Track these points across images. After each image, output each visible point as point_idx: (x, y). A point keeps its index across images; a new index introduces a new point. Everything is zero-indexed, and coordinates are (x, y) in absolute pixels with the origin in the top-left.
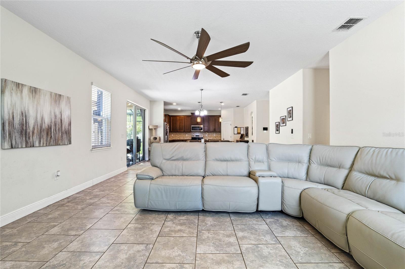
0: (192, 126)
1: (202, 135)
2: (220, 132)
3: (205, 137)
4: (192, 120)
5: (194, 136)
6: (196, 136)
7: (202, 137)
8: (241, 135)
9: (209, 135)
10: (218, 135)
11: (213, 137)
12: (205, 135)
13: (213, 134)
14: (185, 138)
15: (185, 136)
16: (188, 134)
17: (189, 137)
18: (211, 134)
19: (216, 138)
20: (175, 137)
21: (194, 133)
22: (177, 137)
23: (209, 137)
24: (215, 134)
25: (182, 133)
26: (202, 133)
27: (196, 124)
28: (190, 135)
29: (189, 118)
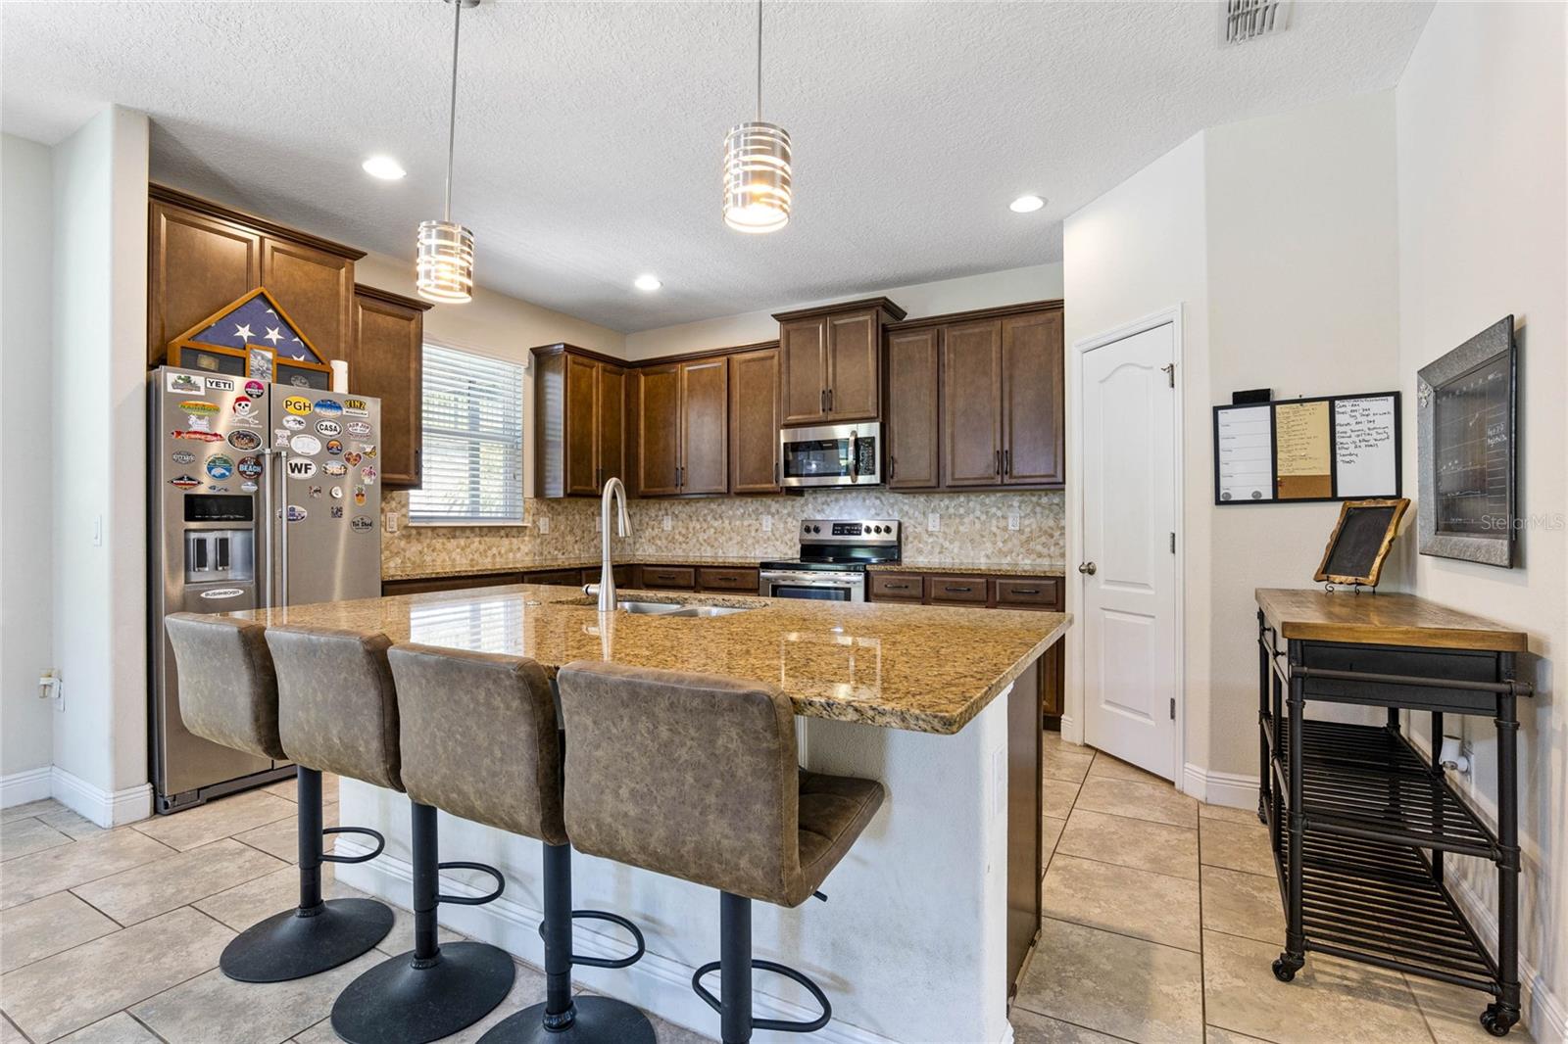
0: (786, 436)
3: (919, 538)
4: (784, 380)
5: (818, 530)
6: (838, 529)
7: (894, 536)
8: (1338, 507)
9: (962, 524)
10: (1051, 523)
11: (1000, 544)
12: (921, 518)
13: (999, 513)
14: (757, 546)
15: (753, 534)
16: (773, 515)
17: (781, 537)
18: (978, 513)
19: (1030, 552)
20: (684, 536)
21: (824, 499)
22: (701, 539)
23: (957, 544)
24: (1016, 504)
25: (731, 509)
26: (892, 506)
27: (820, 413)
28: (794, 518)
29: (768, 364)
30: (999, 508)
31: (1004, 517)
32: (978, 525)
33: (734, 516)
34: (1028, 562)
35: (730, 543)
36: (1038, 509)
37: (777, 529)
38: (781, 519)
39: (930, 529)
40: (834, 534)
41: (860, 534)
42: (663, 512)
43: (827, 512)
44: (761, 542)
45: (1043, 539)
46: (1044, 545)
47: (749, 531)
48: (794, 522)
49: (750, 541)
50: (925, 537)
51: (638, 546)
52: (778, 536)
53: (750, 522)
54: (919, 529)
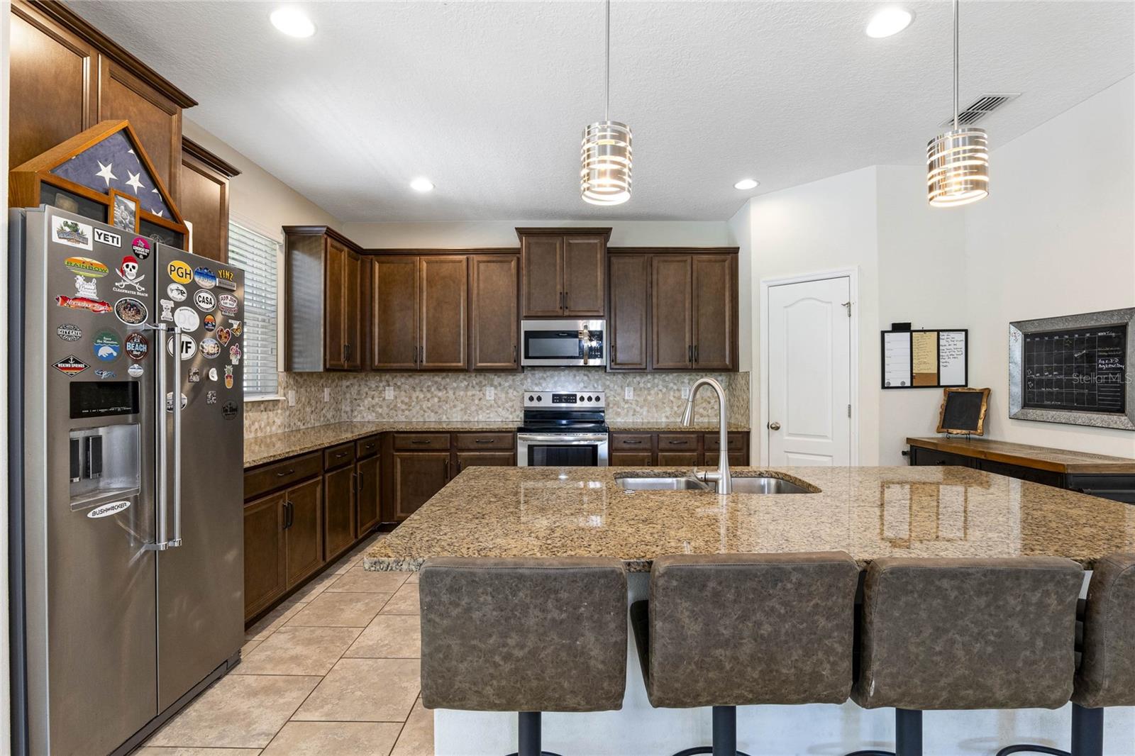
0: (527, 325)
1: (602, 396)
2: (729, 367)
3: (616, 404)
4: (524, 280)
5: (539, 399)
6: (557, 398)
7: (601, 404)
8: (941, 391)
9: (649, 394)
11: (676, 409)
12: (619, 390)
13: (675, 387)
14: (480, 412)
15: (477, 402)
16: (496, 387)
17: (503, 404)
18: (660, 387)
20: (406, 404)
21: (541, 375)
22: (424, 406)
23: (645, 409)
24: (686, 381)
25: (455, 382)
26: (597, 381)
27: (558, 309)
28: (515, 389)
29: (505, 266)
30: (675, 384)
31: (679, 390)
32: (661, 395)
33: (458, 387)
35: (454, 410)
37: (499, 398)
38: (502, 390)
39: (626, 398)
40: (553, 402)
41: (576, 402)
42: (384, 383)
43: (543, 385)
44: (484, 409)
45: (704, 405)
46: (704, 409)
47: (473, 400)
48: (515, 393)
49: (473, 408)
50: (622, 404)
51: (356, 413)
52: (500, 403)
53: (474, 392)
54: (618, 398)
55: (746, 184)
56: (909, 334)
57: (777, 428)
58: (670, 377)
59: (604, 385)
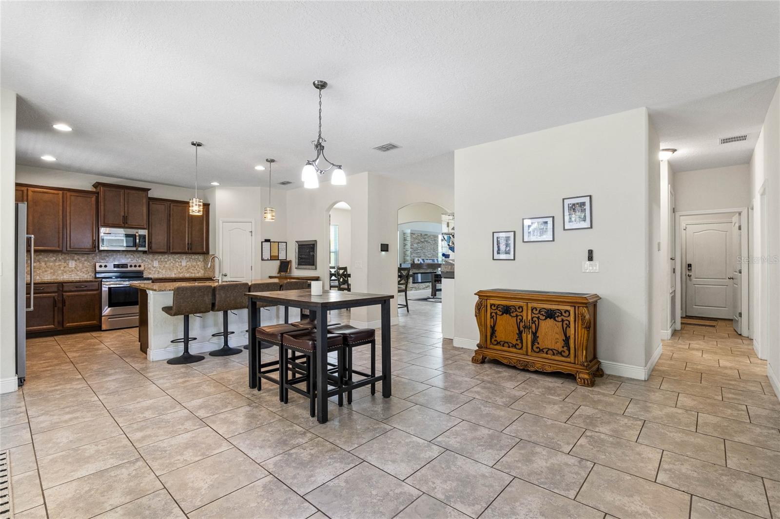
1: (142, 265)
2: (205, 252)
3: (149, 268)
4: (102, 208)
5: (106, 266)
6: (116, 266)
7: (142, 268)
8: (279, 261)
9: (166, 264)
10: (195, 264)
11: (179, 270)
12: (150, 262)
13: (179, 261)
14: (64, 274)
15: (62, 268)
16: (76, 261)
17: (80, 269)
18: (172, 261)
19: (188, 272)
23: (164, 271)
24: (184, 258)
25: (47, 257)
26: (138, 258)
27: (122, 223)
28: (89, 262)
29: (89, 199)
30: (179, 259)
31: (181, 262)
32: (172, 264)
33: (48, 261)
34: (188, 275)
35: (45, 273)
36: (191, 260)
37: (78, 266)
38: (80, 262)
39: (154, 266)
40: (114, 268)
41: (127, 268)
43: (107, 259)
44: (68, 272)
45: (193, 268)
46: (193, 270)
47: (60, 268)
48: (89, 263)
49: (60, 272)
50: (152, 268)
52: (78, 269)
53: (60, 263)
54: (150, 266)
55: (215, 184)
56: (269, 243)
57: (226, 276)
58: (176, 256)
59: (142, 259)
